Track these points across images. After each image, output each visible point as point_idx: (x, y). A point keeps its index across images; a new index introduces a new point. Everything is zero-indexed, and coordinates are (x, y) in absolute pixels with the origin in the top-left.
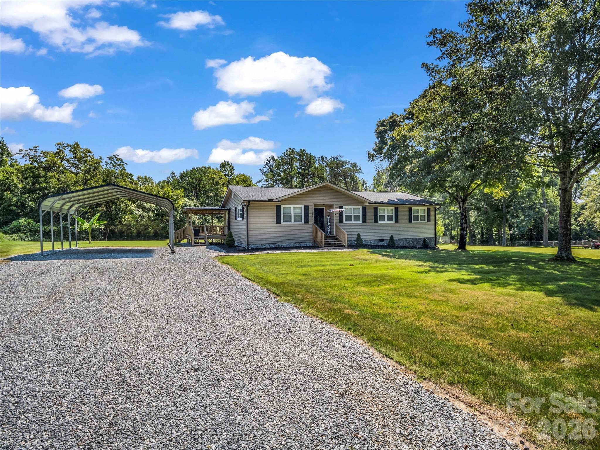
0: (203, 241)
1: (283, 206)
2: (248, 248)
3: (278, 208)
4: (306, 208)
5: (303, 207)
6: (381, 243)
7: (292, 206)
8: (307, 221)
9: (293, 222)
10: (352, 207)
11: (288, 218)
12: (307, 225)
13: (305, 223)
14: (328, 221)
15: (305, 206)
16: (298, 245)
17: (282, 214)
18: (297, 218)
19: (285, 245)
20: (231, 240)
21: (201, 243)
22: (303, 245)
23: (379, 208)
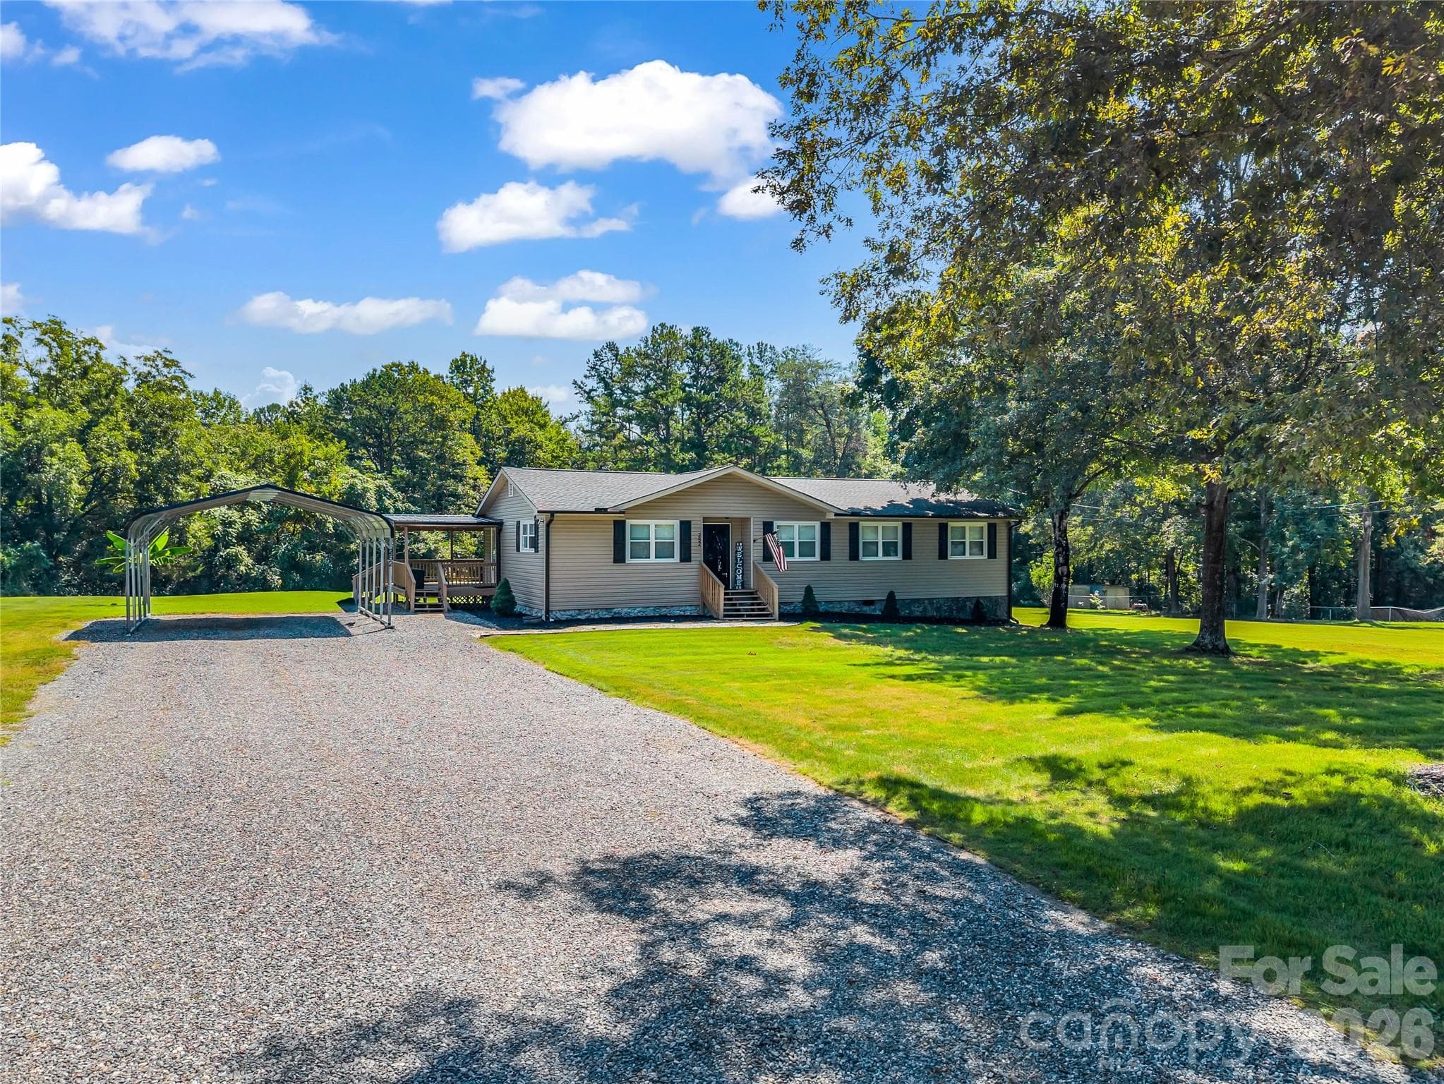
0: (435, 601)
1: (629, 522)
2: (547, 618)
3: (619, 527)
4: (685, 527)
5: (676, 523)
6: (867, 610)
7: (652, 523)
8: (686, 557)
9: (653, 559)
10: (796, 524)
11: (641, 550)
12: (686, 565)
13: (682, 560)
14: (739, 555)
15: (682, 523)
16: (664, 611)
17: (628, 541)
18: (664, 550)
19: (634, 613)
20: (508, 601)
21: (431, 606)
22: (677, 613)
23: (862, 524)
